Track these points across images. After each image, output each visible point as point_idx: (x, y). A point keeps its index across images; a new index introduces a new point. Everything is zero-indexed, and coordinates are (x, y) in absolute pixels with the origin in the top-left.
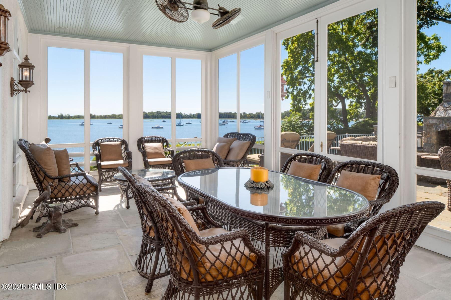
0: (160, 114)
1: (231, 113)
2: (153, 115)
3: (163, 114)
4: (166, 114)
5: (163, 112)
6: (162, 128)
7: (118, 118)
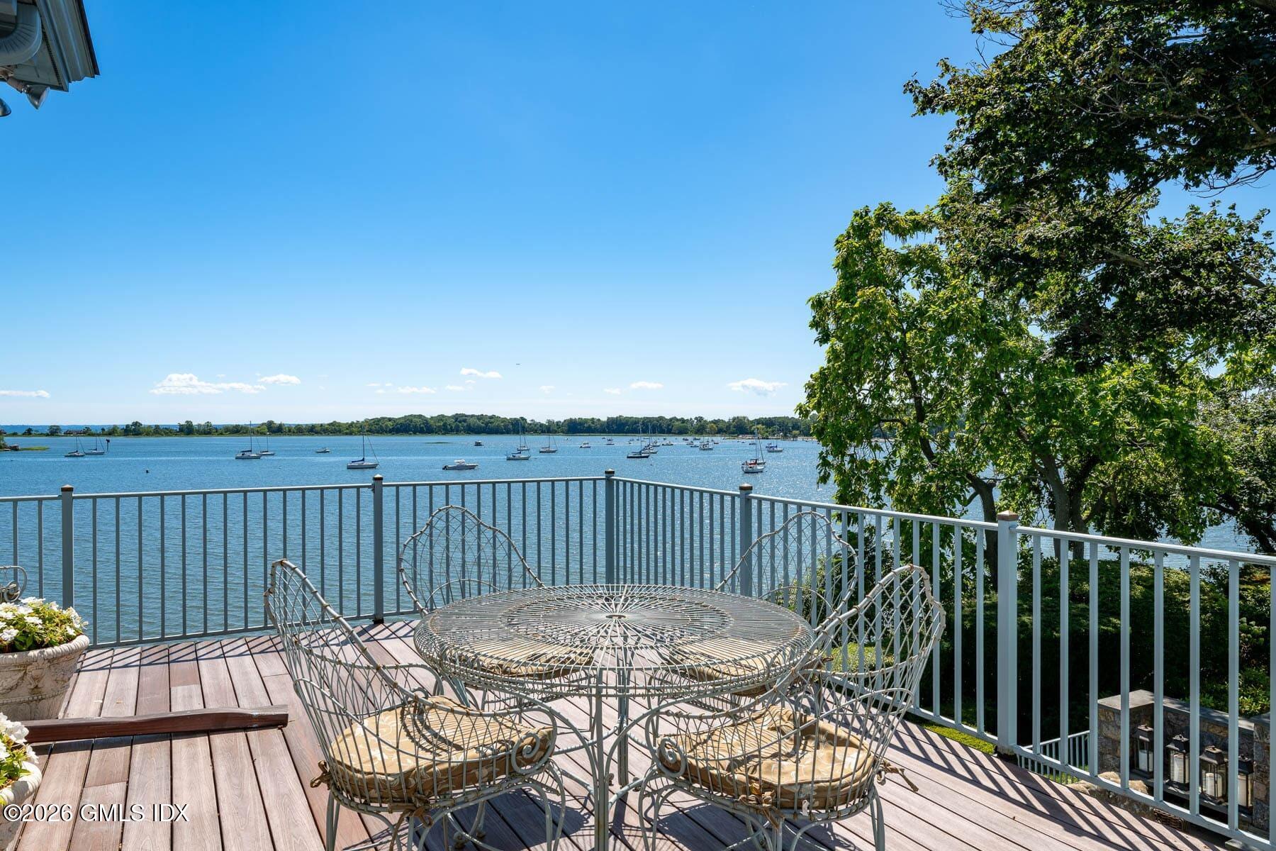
0: (465, 421)
1: (661, 418)
2: (445, 425)
3: (471, 421)
4: (480, 423)
5: (473, 416)
6: (472, 468)
7: (347, 434)
